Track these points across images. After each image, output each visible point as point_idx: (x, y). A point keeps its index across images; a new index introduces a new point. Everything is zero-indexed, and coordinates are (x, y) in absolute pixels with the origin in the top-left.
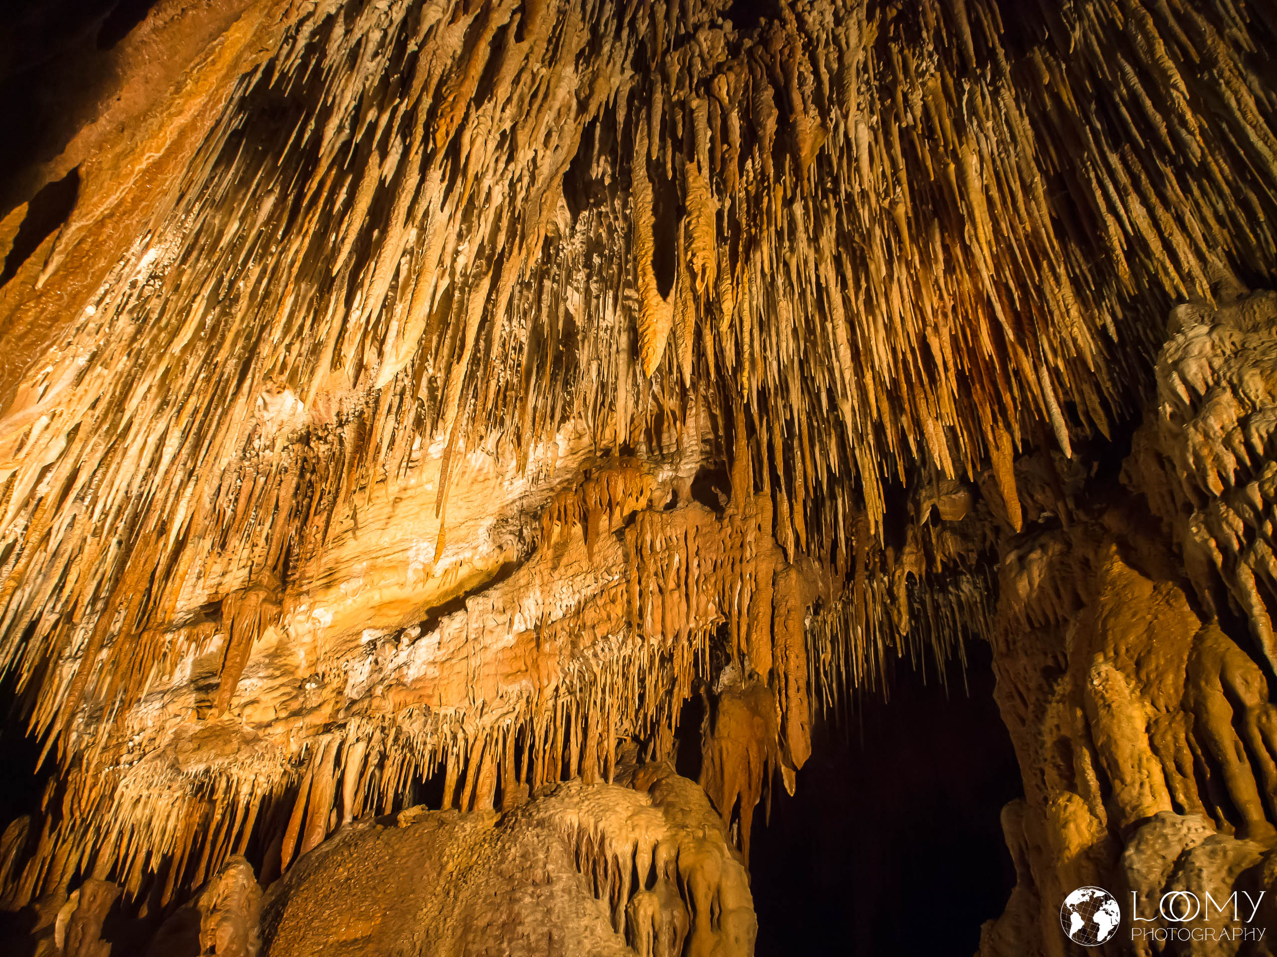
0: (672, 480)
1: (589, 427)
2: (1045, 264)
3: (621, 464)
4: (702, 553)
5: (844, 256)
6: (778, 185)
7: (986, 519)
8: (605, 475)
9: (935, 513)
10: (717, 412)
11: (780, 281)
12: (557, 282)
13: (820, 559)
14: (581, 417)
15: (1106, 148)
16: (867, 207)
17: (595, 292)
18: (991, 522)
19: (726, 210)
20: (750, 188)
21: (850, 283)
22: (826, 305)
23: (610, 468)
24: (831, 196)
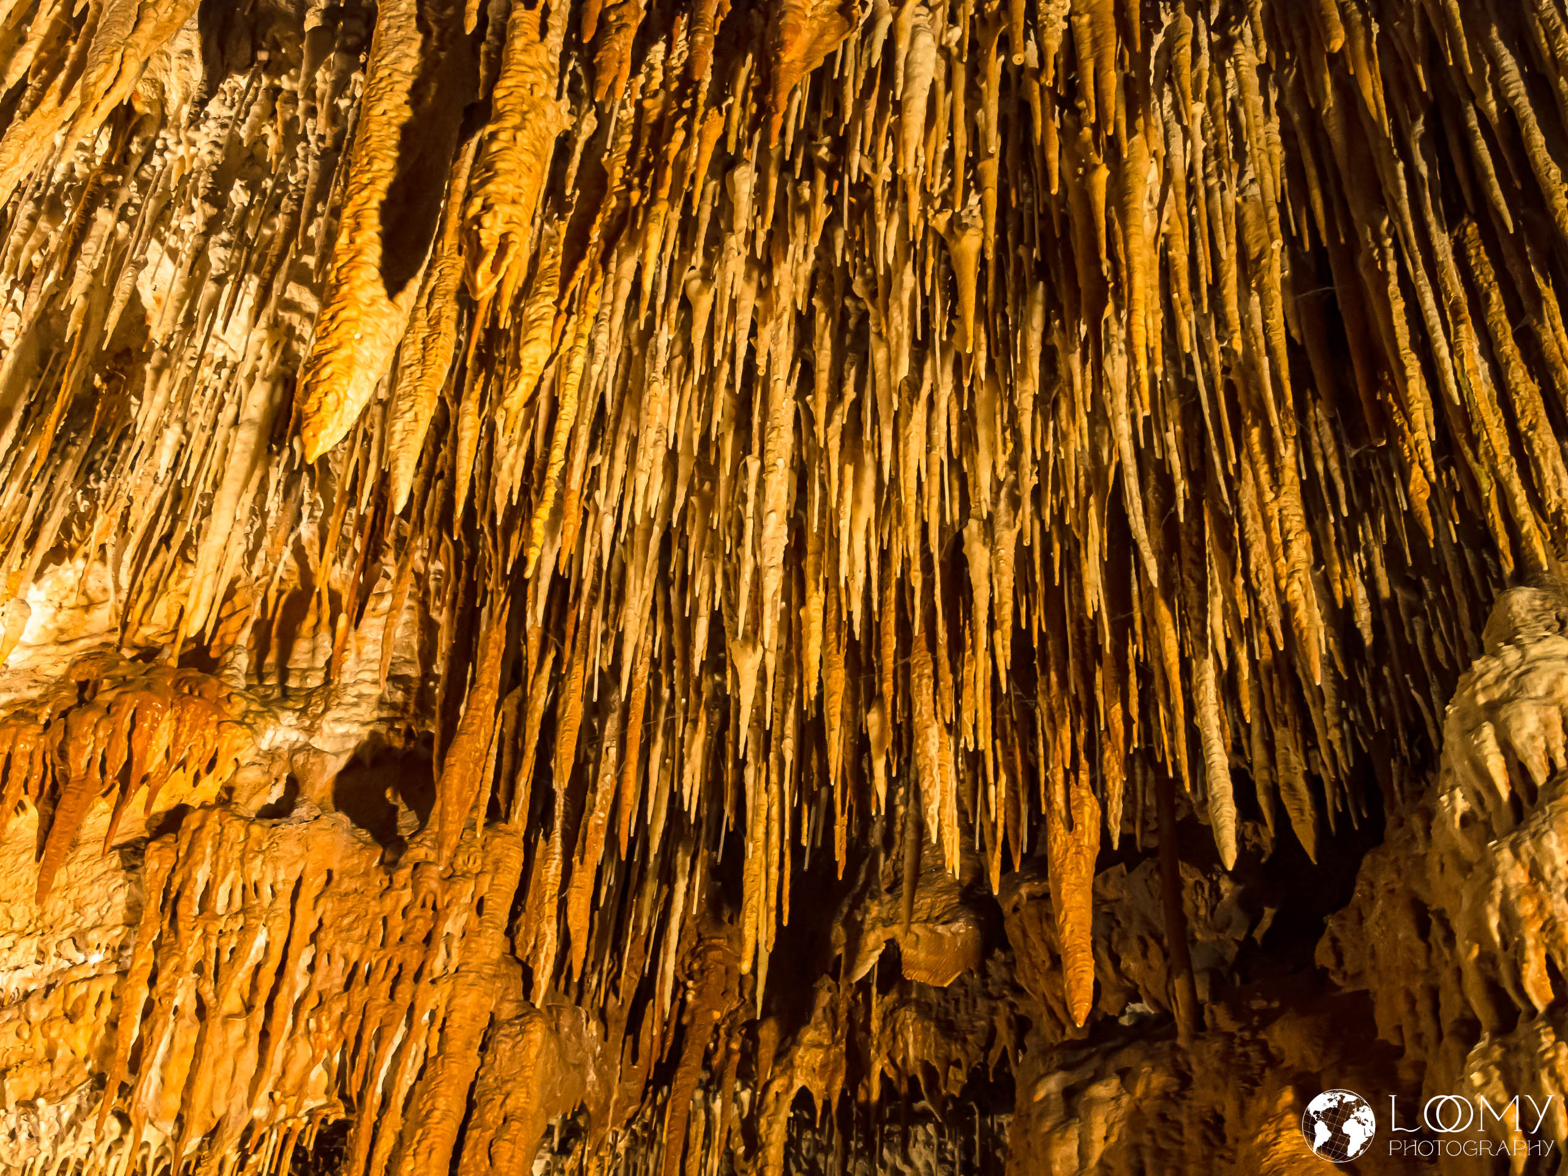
0: (294, 751)
1: (118, 588)
2: (1255, 433)
3: (177, 685)
4: (327, 939)
5: (821, 318)
6: (713, 111)
7: (1002, 997)
8: (131, 702)
9: (891, 960)
10: (442, 617)
11: (665, 335)
12: (131, 222)
13: (602, 1016)
14: (103, 559)
15: (1431, 218)
16: (896, 220)
17: (216, 267)
18: (1012, 1006)
19: (582, 139)
20: (648, 104)
21: (823, 380)
22: (756, 420)
23: (148, 687)
24: (822, 176)
